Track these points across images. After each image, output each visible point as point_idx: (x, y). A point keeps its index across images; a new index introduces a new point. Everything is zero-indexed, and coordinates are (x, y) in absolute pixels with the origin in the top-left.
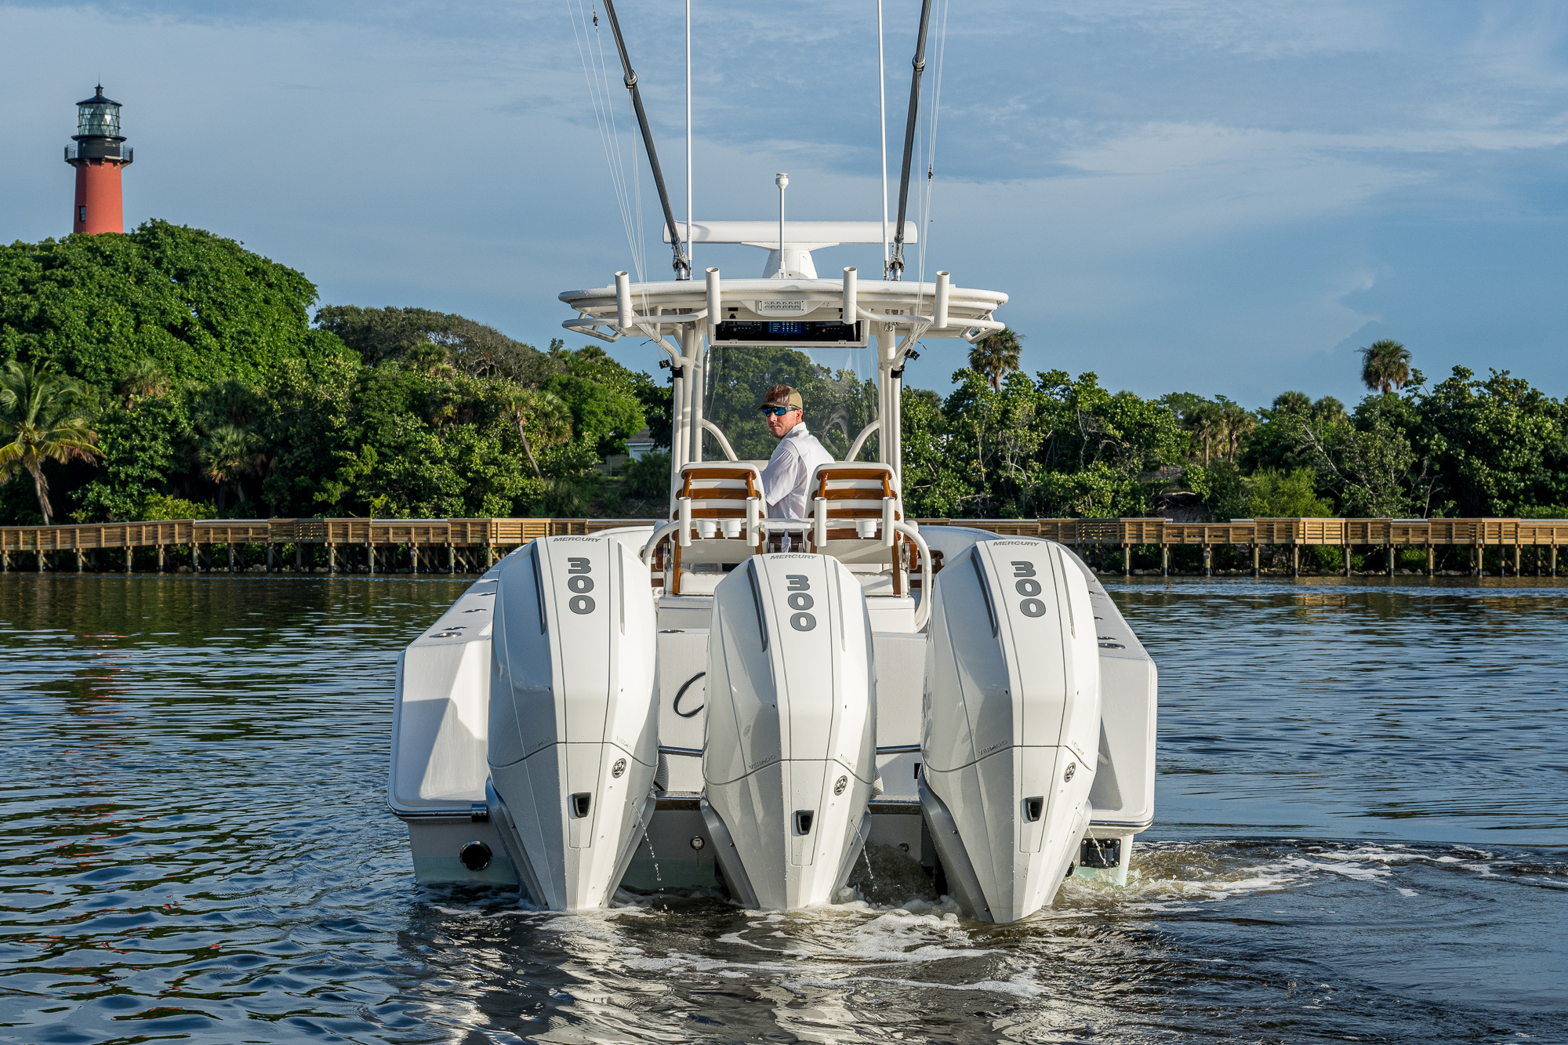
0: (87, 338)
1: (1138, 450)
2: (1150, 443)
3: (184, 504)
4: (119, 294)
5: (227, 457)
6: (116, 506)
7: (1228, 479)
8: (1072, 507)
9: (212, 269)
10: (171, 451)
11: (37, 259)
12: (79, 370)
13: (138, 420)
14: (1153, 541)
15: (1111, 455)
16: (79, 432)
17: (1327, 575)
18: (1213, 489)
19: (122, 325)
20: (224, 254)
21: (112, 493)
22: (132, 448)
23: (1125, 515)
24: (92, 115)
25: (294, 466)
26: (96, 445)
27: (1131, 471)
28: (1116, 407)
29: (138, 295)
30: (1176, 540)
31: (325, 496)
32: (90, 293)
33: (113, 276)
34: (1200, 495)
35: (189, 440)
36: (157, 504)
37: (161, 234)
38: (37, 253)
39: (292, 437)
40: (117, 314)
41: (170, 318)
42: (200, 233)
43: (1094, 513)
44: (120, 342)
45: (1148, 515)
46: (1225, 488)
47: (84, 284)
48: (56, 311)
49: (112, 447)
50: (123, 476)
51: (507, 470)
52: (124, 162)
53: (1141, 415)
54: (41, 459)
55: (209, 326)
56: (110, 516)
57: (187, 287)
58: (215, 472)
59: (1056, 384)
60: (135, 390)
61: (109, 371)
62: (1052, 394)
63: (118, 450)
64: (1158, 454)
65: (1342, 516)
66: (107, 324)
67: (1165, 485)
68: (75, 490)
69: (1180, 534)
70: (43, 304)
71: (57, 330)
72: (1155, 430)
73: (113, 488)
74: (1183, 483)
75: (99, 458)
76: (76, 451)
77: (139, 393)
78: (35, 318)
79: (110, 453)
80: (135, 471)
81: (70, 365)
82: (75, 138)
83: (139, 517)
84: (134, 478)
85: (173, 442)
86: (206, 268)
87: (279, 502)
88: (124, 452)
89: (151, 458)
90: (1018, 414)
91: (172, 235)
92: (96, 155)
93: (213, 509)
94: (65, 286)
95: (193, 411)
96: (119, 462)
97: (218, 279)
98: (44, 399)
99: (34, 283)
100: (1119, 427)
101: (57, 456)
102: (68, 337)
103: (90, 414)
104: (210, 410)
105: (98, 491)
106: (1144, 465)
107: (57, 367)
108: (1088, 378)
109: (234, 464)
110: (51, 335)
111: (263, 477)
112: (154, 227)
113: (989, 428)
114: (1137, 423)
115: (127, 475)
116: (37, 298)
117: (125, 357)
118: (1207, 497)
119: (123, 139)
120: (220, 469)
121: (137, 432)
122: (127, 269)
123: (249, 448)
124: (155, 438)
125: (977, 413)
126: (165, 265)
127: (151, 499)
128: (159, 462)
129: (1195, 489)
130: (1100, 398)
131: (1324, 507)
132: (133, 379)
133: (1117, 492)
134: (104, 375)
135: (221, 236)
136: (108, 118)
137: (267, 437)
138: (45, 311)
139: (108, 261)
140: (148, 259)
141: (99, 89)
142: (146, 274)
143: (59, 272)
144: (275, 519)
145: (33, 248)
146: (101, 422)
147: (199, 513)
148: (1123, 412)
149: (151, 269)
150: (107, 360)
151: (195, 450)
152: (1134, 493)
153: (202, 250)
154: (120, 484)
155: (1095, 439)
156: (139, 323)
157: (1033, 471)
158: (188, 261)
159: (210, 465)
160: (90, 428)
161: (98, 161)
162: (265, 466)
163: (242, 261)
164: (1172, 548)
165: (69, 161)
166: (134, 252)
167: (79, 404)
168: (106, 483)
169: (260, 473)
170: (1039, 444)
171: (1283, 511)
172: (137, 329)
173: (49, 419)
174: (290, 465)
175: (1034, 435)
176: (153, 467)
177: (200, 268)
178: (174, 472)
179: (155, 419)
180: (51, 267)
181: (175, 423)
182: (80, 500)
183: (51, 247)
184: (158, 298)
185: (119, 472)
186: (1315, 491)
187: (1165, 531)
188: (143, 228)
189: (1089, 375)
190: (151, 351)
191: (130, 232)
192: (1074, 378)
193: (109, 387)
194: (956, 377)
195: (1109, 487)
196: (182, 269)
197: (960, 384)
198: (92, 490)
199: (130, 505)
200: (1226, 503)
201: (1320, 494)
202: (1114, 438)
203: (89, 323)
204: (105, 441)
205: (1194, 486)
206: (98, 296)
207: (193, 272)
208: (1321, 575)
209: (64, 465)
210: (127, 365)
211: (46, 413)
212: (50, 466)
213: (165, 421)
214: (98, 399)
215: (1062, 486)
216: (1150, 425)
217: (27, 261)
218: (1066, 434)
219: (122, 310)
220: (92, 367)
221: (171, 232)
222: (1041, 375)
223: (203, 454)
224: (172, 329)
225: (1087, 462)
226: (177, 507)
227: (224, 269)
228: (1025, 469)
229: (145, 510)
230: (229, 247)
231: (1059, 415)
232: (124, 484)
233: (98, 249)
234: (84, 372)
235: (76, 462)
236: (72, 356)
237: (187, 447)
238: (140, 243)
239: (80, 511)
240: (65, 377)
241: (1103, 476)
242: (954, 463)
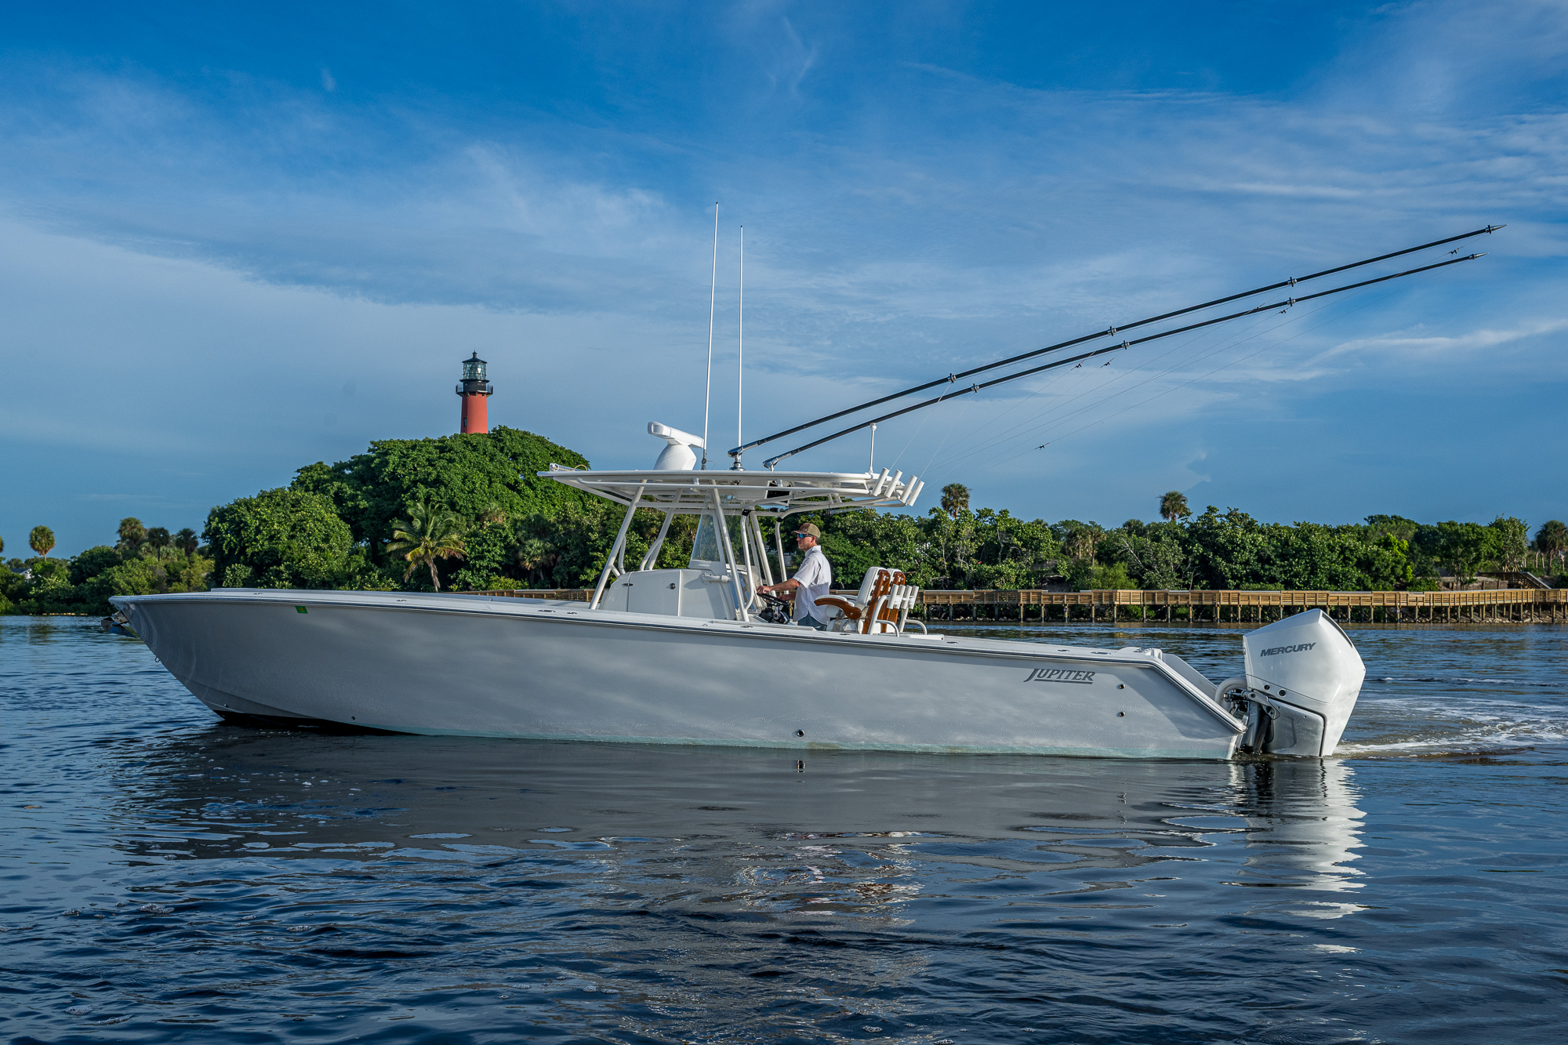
0: (462, 490)
1: (1032, 552)
2: (1037, 549)
3: (510, 581)
4: (480, 467)
5: (534, 556)
6: (474, 582)
7: (1081, 569)
8: (994, 584)
9: (531, 453)
10: (504, 552)
11: (436, 447)
12: (458, 508)
13: (487, 536)
14: (1036, 602)
15: (1016, 555)
16: (454, 542)
17: (1134, 621)
18: (1072, 575)
19: (481, 484)
20: (538, 444)
21: (472, 575)
22: (483, 550)
23: (1023, 588)
24: (471, 368)
25: (570, 561)
26: (464, 549)
27: (1028, 564)
28: (1019, 529)
29: (491, 468)
30: (1048, 602)
31: (586, 577)
32: (465, 466)
33: (477, 457)
34: (1065, 577)
35: (514, 546)
36: (496, 581)
37: (504, 434)
38: (437, 444)
39: (569, 545)
40: (479, 478)
41: (508, 480)
42: (525, 433)
43: (1006, 587)
44: (480, 493)
45: (1036, 588)
46: (1079, 573)
47: (461, 461)
48: (446, 476)
49: (472, 550)
50: (478, 566)
51: (685, 563)
52: (488, 394)
53: (1032, 533)
54: (434, 556)
55: (529, 484)
56: (471, 588)
57: (517, 463)
58: (527, 564)
59: (986, 516)
60: (487, 519)
61: (474, 508)
62: (984, 521)
63: (475, 552)
64: (1042, 555)
65: (1142, 589)
66: (473, 483)
67: (1046, 572)
68: (452, 574)
69: (1051, 599)
70: (439, 472)
71: (446, 486)
72: (1041, 541)
73: (473, 572)
74: (1055, 571)
75: (465, 556)
76: (452, 553)
77: (490, 521)
78: (435, 480)
79: (471, 553)
80: (484, 563)
81: (453, 505)
82: (461, 381)
83: (486, 588)
84: (484, 567)
85: (505, 548)
86: (528, 452)
87: (562, 581)
88: (479, 553)
89: (493, 556)
90: (964, 533)
91: (510, 434)
92: (473, 390)
93: (526, 584)
94: (451, 463)
95: (516, 530)
96: (476, 558)
97: (534, 458)
98: (435, 524)
99: (434, 461)
100: (1020, 539)
101: (442, 555)
102: (452, 490)
103: (460, 532)
104: (525, 530)
105: (464, 574)
106: (1035, 560)
107: (446, 506)
108: (1004, 513)
109: (538, 559)
110: (443, 489)
111: (554, 567)
112: (500, 430)
113: (949, 540)
114: (1031, 537)
115: (480, 566)
116: (436, 469)
117: (483, 501)
118: (1068, 578)
119: (488, 381)
120: (530, 562)
121: (486, 542)
122: (485, 453)
123: (546, 551)
124: (495, 545)
125: (942, 532)
126: (505, 451)
127: (493, 578)
128: (500, 559)
129: (1062, 574)
130: (1010, 524)
131: (1133, 584)
132: (486, 513)
133: (1018, 575)
134: (471, 511)
135: (537, 434)
136: (479, 370)
137: (556, 544)
138: (440, 476)
139: (475, 448)
140: (496, 447)
141: (474, 354)
142: (495, 455)
143: (448, 455)
144: (559, 590)
145: (434, 442)
146: (466, 536)
147: (518, 586)
148: (1023, 531)
149: (497, 452)
150: (473, 502)
151: (517, 552)
152: (1028, 576)
153: (526, 442)
154: (476, 570)
155: (1007, 546)
156: (491, 482)
157: (973, 564)
158: (518, 449)
159: (525, 560)
160: (461, 540)
161: (474, 393)
162: (555, 560)
163: (548, 449)
164: (1047, 606)
165: (458, 393)
166: (489, 443)
167: (455, 527)
168: (469, 569)
169: (552, 565)
170: (976, 549)
171: (1109, 586)
172: (489, 487)
173: (438, 534)
174: (568, 560)
175: (973, 544)
176: (494, 561)
177: (525, 452)
178: (506, 564)
179: (495, 535)
180: (445, 452)
181: (506, 537)
182: (455, 579)
183: (445, 441)
184: (501, 469)
185: (476, 564)
186: (1128, 575)
187: (1042, 597)
188: (494, 430)
189: (1004, 511)
190: (497, 498)
191: (487, 433)
192: (996, 513)
193: (473, 518)
194: (931, 512)
195: (1013, 573)
196: (515, 453)
197: (933, 516)
198: (461, 573)
199: (482, 582)
200: (1079, 582)
201: (1130, 576)
202: (1017, 545)
203: (464, 482)
204: (469, 547)
205: (1061, 572)
206: (469, 467)
207: (520, 455)
208: (1131, 621)
209: (445, 560)
210: (484, 505)
211: (436, 532)
212: (438, 560)
213: (501, 536)
214: (465, 524)
215: (988, 572)
216: (1037, 539)
217: (431, 449)
218: (992, 543)
219: (481, 475)
220: (464, 506)
221: (509, 433)
222: (978, 511)
223: (521, 554)
224: (509, 486)
225: (1003, 558)
226: (506, 583)
227: (537, 453)
228: (968, 562)
229: (489, 585)
230: (541, 441)
231: (988, 533)
232: (479, 570)
233: (469, 442)
234: (460, 509)
235: (452, 559)
236: (454, 500)
237: (513, 550)
238: (493, 438)
239: (454, 585)
240: (449, 512)
241: (1011, 567)
242: (930, 559)
